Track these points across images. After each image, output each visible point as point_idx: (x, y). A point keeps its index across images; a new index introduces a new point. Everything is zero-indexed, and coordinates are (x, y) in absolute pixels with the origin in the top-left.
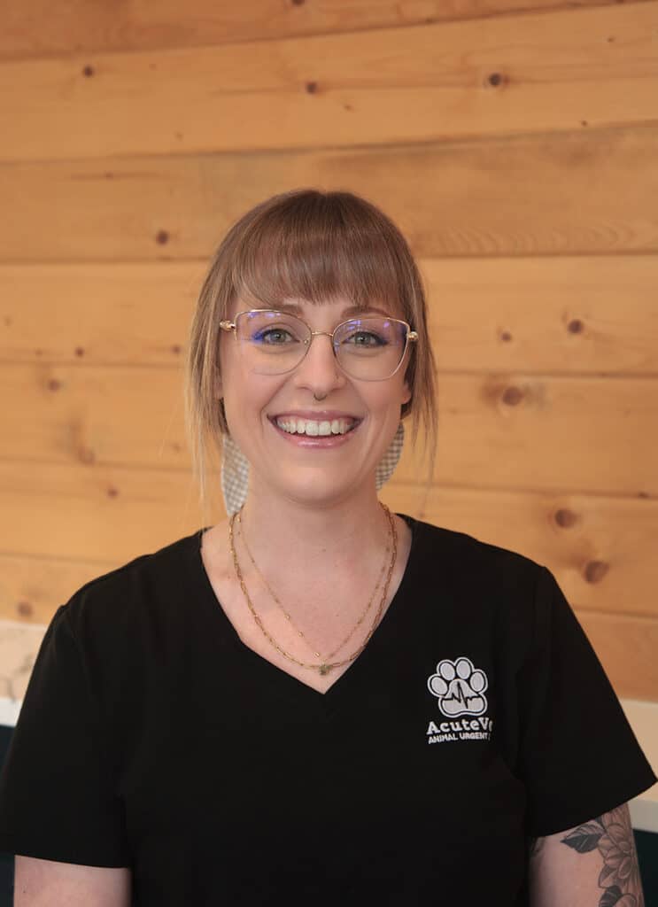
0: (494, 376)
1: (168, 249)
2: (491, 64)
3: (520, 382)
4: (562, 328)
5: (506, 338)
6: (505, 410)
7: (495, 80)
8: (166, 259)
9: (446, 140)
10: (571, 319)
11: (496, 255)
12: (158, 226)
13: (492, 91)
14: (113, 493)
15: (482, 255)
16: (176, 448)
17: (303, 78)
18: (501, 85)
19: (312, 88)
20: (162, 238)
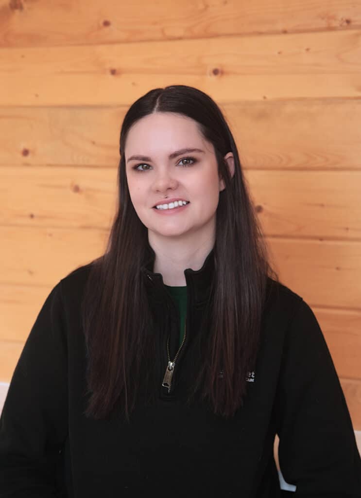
1: (29, 159)
2: (214, 63)
7: (215, 72)
8: (27, 165)
10: (257, 204)
12: (23, 146)
13: (213, 78)
16: (31, 273)
17: (108, 66)
18: (219, 75)
19: (113, 72)
20: (26, 153)
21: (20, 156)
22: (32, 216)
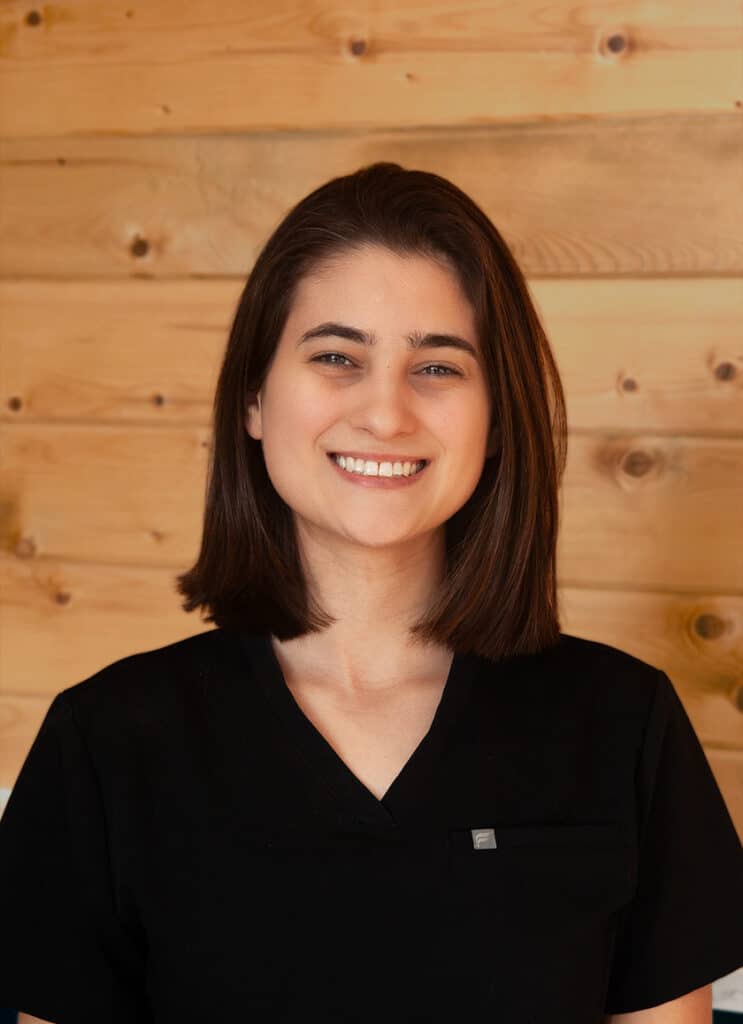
0: (611, 437)
1: (147, 262)
2: (611, 24)
3: (648, 444)
4: (706, 373)
5: (630, 386)
6: (627, 483)
7: (615, 44)
8: (144, 276)
9: (546, 121)
10: (720, 360)
11: (615, 275)
12: (131, 231)
13: (612, 60)
14: (62, 599)
15: (595, 275)
16: (158, 536)
17: (345, 34)
18: (623, 52)
19: (358, 48)
20: (140, 248)
21: (125, 256)
22: (159, 401)
